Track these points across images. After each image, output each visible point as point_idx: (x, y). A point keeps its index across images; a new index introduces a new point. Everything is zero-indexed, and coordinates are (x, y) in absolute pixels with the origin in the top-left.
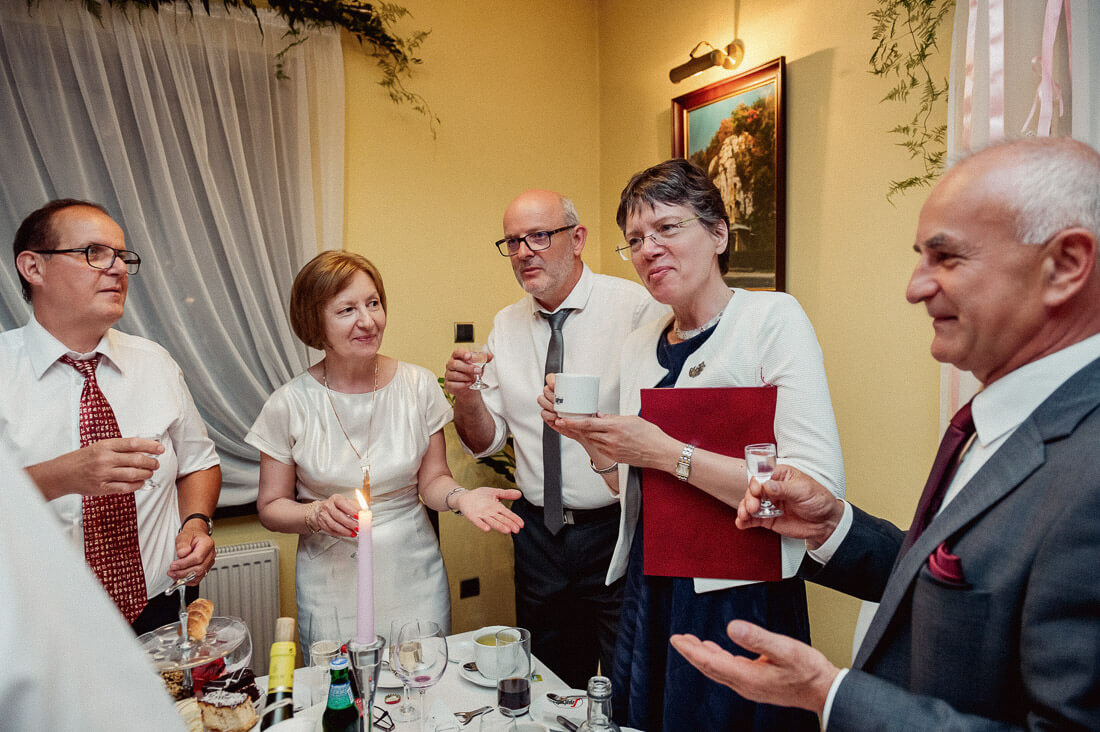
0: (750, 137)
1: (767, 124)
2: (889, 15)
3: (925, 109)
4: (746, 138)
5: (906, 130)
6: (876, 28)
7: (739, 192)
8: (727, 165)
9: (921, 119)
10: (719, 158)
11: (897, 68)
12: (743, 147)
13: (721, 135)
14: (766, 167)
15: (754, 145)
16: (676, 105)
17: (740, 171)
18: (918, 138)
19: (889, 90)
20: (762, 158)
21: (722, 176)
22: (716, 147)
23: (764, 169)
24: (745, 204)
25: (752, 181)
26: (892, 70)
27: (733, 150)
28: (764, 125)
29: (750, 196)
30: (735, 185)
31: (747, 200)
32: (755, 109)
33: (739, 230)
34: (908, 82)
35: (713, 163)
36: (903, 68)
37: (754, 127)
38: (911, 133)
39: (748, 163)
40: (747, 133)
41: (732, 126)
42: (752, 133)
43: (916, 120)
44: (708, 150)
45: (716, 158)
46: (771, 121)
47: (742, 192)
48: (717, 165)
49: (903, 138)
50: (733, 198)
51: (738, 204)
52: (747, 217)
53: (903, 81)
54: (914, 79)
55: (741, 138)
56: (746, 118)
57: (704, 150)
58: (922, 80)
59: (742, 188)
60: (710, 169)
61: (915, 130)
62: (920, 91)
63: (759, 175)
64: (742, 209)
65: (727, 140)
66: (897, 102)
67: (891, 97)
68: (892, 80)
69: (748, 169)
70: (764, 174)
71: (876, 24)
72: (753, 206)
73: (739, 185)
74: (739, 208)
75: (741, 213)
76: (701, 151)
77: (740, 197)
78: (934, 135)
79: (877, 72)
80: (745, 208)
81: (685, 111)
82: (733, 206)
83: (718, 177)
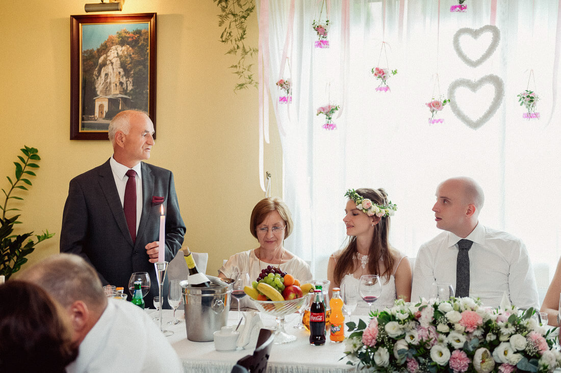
0: (130, 49)
1: (143, 44)
2: (226, 18)
3: (243, 58)
4: (128, 49)
5: (236, 66)
6: (220, 22)
7: (122, 77)
8: (114, 61)
9: (241, 63)
10: (107, 56)
11: (231, 41)
12: (126, 53)
13: (109, 43)
14: (142, 66)
15: (133, 54)
16: (74, 20)
17: (123, 65)
18: (241, 70)
19: (229, 50)
20: (138, 61)
21: (110, 66)
22: (105, 49)
23: (141, 67)
24: (127, 84)
25: (132, 72)
26: (229, 42)
27: (117, 53)
28: (140, 44)
29: (131, 80)
30: (120, 73)
31: (129, 82)
32: (134, 34)
33: (122, 98)
34: (236, 47)
35: (102, 59)
36: (234, 41)
37: (133, 44)
38: (238, 67)
39: (129, 62)
40: (128, 46)
41: (117, 40)
42: (133, 47)
43: (239, 63)
44: (98, 50)
45: (105, 55)
46: (145, 43)
47: (124, 78)
48: (106, 59)
49: (235, 70)
50: (118, 80)
51: (121, 83)
52: (128, 91)
53: (234, 47)
54: (238, 46)
55: (124, 48)
56: (128, 38)
57: (95, 49)
58: (241, 46)
59: (125, 75)
60: (100, 61)
61: (239, 67)
62: (240, 51)
63: (137, 70)
64: (125, 86)
65: (114, 47)
66: (232, 55)
67: (229, 52)
68: (230, 45)
69: (130, 65)
70: (140, 70)
71: (220, 20)
72: (133, 86)
73: (122, 73)
74: (122, 86)
75: (124, 89)
76: (93, 50)
77: (124, 80)
78: (247, 69)
79: (223, 41)
80: (127, 86)
81: (80, 24)
82: (118, 84)
83: (106, 67)
